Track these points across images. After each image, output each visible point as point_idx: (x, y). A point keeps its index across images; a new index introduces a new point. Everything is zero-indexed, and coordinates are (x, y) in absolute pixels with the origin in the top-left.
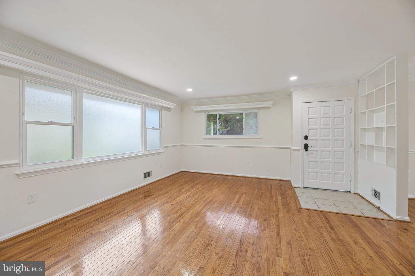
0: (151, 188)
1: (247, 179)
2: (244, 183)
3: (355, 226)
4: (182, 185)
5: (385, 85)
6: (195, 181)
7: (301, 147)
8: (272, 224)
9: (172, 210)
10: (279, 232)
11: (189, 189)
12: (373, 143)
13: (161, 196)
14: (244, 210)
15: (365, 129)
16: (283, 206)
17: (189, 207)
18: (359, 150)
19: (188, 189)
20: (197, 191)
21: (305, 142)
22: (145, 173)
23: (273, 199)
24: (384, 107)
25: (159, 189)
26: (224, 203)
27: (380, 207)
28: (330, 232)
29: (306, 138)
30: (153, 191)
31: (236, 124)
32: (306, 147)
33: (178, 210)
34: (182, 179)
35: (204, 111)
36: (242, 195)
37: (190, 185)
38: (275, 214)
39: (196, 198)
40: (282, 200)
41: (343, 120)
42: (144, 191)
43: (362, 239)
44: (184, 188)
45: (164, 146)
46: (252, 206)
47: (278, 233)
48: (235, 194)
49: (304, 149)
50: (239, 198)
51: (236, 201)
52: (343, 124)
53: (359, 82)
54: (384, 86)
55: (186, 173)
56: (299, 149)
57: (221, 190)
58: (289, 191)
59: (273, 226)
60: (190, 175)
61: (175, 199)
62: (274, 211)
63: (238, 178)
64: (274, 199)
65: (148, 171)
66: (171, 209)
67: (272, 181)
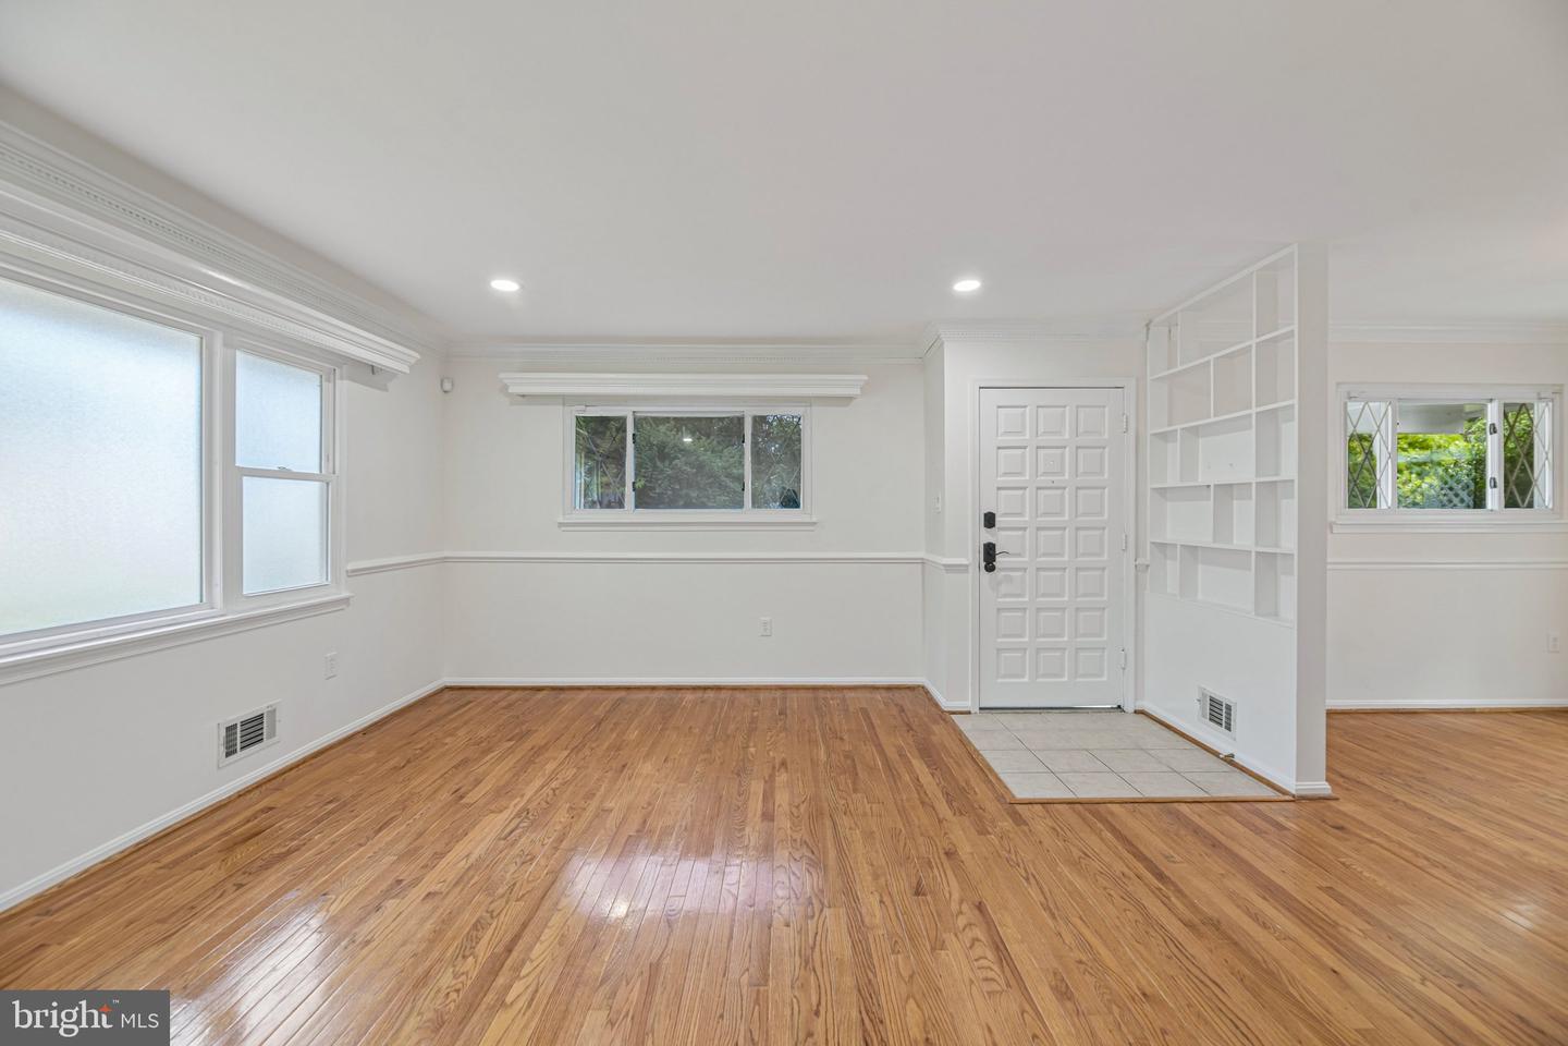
0: (271, 809)
1: (762, 696)
2: (757, 717)
3: (1214, 846)
4: (465, 762)
5: (1253, 342)
6: (529, 732)
7: (972, 557)
8: (954, 907)
9: (438, 934)
10: (998, 940)
11: (507, 784)
12: (1205, 539)
13: (351, 851)
14: (810, 855)
15: (1165, 489)
16: (950, 803)
17: (539, 893)
18: (1147, 563)
19: (502, 783)
20: (554, 790)
21: (987, 536)
22: (231, 729)
23: (900, 778)
24: (1250, 415)
25: (331, 807)
26: (710, 833)
27: (1232, 756)
28: (1160, 889)
29: (990, 521)
30: (291, 825)
31: (655, 467)
32: (990, 553)
33: (478, 926)
34: (457, 729)
35: (565, 400)
36: (772, 777)
37: (511, 761)
38: (941, 852)
39: (558, 827)
40: (933, 775)
41: (1102, 455)
42: (225, 834)
43: (1264, 898)
44: (478, 782)
45: (350, 567)
46: (834, 824)
47: (997, 948)
48: (739, 775)
49: (983, 564)
50: (768, 796)
51: (759, 813)
52: (1101, 473)
53: (1148, 329)
54: (1250, 346)
55: (470, 695)
56: (966, 562)
57: (670, 764)
58: (939, 732)
59: (961, 913)
60: (496, 703)
61: (440, 856)
62: (932, 834)
63: (724, 695)
64: (907, 778)
65: (249, 713)
66: (428, 926)
67: (860, 694)
